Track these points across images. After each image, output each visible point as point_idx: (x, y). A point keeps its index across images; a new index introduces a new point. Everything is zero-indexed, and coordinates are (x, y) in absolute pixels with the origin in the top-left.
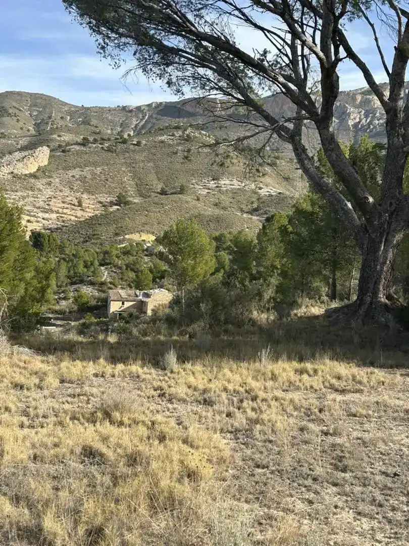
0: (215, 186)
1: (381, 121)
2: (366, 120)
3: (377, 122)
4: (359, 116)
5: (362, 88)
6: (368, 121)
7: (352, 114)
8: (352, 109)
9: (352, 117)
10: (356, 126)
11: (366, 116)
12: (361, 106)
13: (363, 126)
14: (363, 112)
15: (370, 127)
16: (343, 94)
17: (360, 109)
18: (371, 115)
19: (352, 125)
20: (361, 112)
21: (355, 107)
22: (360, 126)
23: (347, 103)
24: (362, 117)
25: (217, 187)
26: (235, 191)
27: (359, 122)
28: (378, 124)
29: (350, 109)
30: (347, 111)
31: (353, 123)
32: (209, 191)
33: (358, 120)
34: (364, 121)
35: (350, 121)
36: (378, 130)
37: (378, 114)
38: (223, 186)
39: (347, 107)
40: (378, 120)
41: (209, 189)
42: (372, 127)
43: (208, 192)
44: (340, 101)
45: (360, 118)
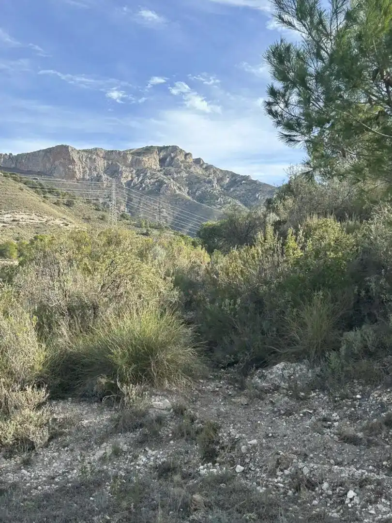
0: (12, 219)
1: (152, 180)
2: (138, 180)
3: (148, 181)
4: (131, 175)
5: (131, 150)
6: (140, 180)
7: (124, 172)
8: (124, 168)
9: (124, 176)
10: (128, 184)
11: (138, 176)
12: (131, 165)
13: (135, 185)
14: (134, 171)
15: (142, 186)
16: (114, 153)
17: (132, 169)
18: (142, 174)
19: (125, 183)
20: (132, 171)
21: (127, 167)
22: (132, 185)
23: (119, 162)
24: (134, 176)
25: (14, 221)
26: (37, 226)
27: (132, 181)
28: (150, 183)
29: (122, 168)
30: (119, 169)
31: (125, 182)
32: (5, 225)
33: (130, 179)
34: (136, 179)
35: (122, 179)
36: (150, 189)
37: (148, 174)
38: (21, 220)
39: (119, 166)
40: (149, 179)
41: (4, 222)
42: (144, 186)
43: (3, 226)
44: (111, 160)
45: (132, 177)
